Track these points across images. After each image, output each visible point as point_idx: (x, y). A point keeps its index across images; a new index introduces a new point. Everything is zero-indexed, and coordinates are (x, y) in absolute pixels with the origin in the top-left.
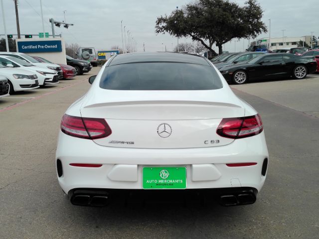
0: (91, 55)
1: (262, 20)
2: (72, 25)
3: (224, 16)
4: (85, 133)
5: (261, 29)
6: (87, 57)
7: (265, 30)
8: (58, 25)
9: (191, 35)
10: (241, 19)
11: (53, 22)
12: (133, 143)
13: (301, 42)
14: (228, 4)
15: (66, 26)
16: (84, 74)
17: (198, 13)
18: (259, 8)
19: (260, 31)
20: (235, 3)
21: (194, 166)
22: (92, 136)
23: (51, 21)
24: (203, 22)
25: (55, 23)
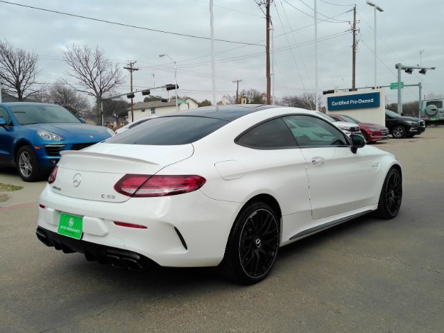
0: (440, 109)
2: (434, 68)
6: (434, 113)
8: (409, 71)
11: (400, 68)
12: (60, 189)
15: (423, 71)
16: (415, 136)
21: (85, 218)
23: (397, 67)
25: (403, 68)
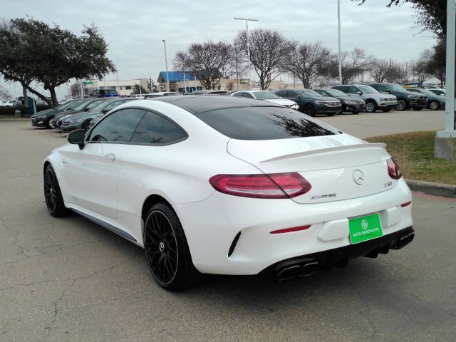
1: (106, 56)
3: (57, 48)
4: (279, 192)
5: (108, 68)
7: (114, 70)
9: (3, 73)
10: (80, 53)
12: (334, 195)
13: (137, 87)
14: (59, 31)
17: (11, 40)
18: (102, 40)
19: (106, 70)
20: (69, 31)
21: (388, 210)
22: (289, 193)
24: (24, 55)
